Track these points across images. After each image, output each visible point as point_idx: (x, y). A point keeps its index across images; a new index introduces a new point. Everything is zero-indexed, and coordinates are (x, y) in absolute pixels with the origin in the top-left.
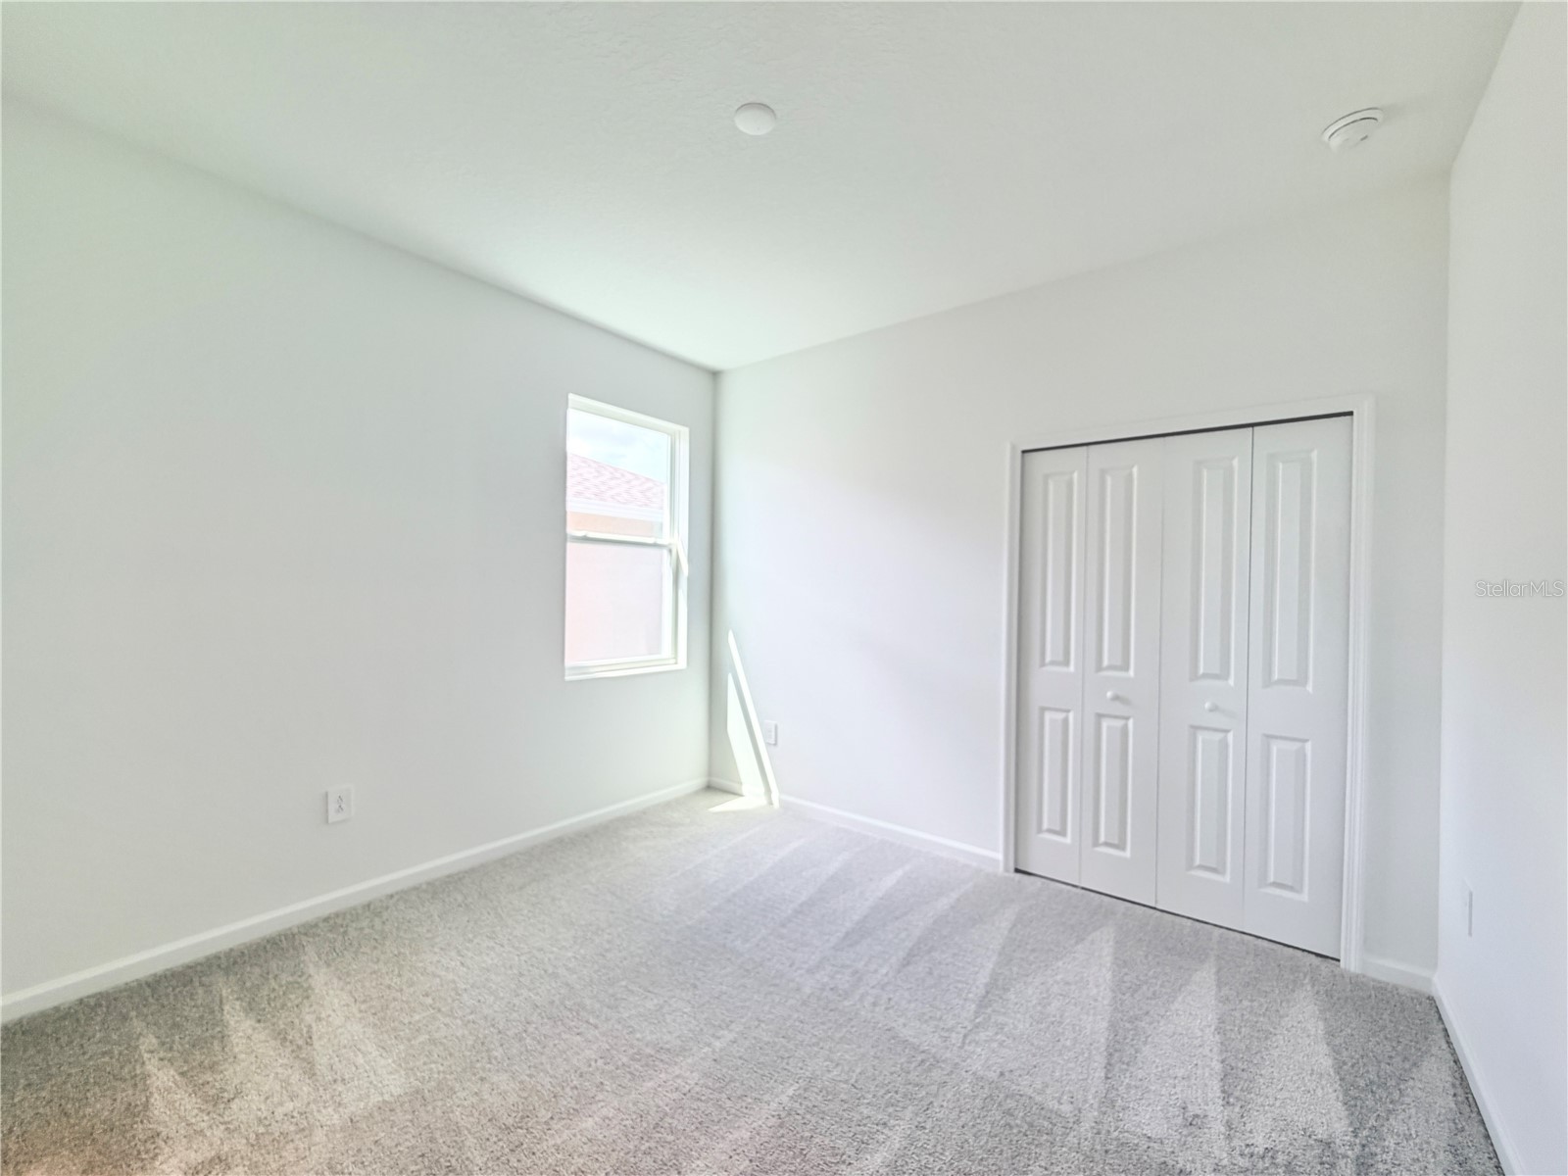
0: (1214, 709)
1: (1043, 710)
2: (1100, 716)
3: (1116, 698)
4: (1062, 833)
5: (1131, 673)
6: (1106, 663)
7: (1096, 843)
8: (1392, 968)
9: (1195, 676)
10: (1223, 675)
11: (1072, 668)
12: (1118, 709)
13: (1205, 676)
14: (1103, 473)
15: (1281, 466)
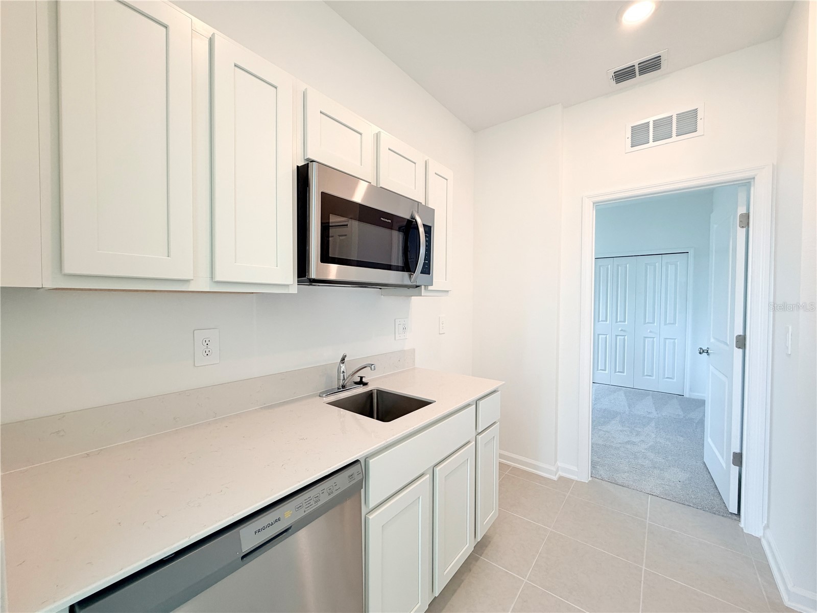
0: (651, 332)
1: (599, 335)
2: (617, 336)
3: (622, 330)
4: (605, 370)
5: (626, 323)
6: (618, 320)
7: (615, 372)
8: (697, 395)
9: (645, 323)
10: (653, 322)
11: (608, 322)
12: (622, 333)
13: (648, 323)
14: (618, 265)
15: (669, 266)
